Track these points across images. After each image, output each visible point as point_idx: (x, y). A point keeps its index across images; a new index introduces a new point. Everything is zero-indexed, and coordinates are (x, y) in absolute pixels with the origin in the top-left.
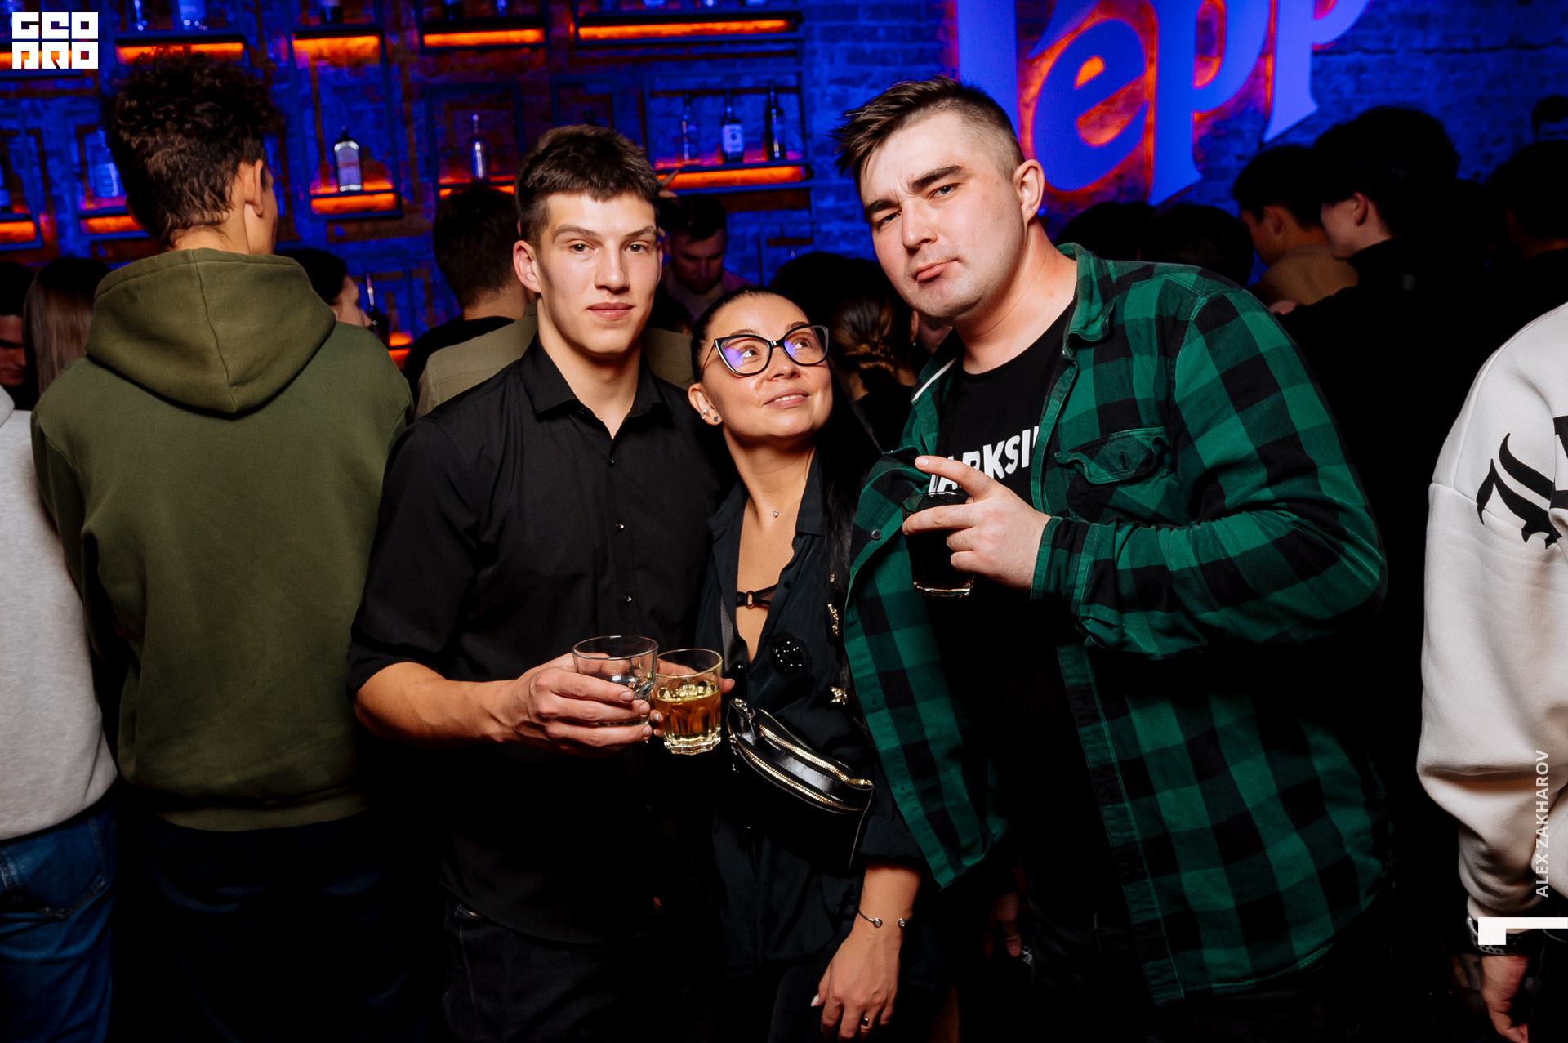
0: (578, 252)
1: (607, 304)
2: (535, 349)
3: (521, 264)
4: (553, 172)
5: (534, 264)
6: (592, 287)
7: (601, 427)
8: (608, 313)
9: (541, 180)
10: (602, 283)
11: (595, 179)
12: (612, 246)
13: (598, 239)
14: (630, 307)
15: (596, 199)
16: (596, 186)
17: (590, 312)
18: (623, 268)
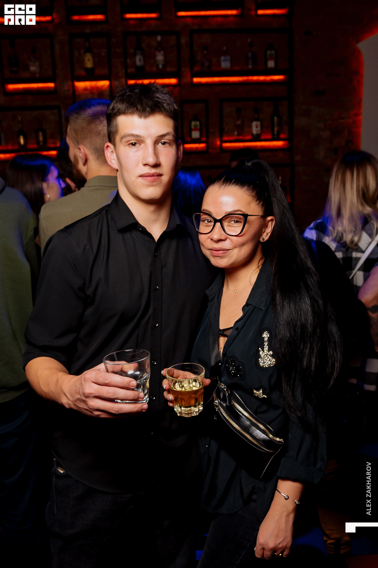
0: (134, 147)
1: (148, 173)
2: (117, 198)
3: (109, 155)
4: (118, 104)
5: (114, 154)
6: (141, 165)
7: (150, 236)
8: (149, 178)
9: (113, 109)
10: (145, 163)
11: (139, 107)
12: (149, 142)
13: (142, 139)
14: (160, 175)
15: (140, 117)
16: (140, 110)
17: (140, 178)
18: (156, 154)
